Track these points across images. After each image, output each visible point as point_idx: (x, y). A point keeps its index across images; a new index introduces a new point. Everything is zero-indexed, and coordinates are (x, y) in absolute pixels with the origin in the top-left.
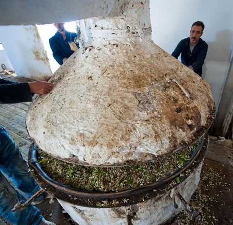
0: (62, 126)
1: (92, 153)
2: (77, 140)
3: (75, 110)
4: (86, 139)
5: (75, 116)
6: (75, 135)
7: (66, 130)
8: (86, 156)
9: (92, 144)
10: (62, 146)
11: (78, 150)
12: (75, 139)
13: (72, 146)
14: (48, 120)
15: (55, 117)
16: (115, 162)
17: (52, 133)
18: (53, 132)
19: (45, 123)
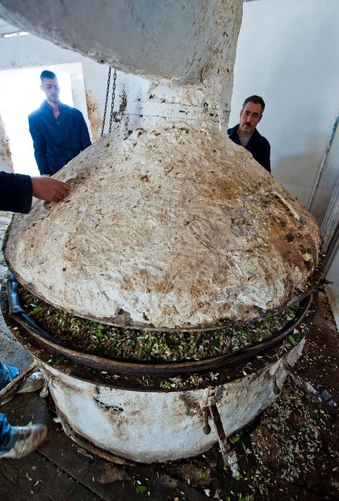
0: (102, 257)
1: (162, 305)
2: (134, 282)
3: (125, 229)
4: (152, 279)
5: (127, 240)
6: (130, 273)
7: (109, 264)
8: (151, 310)
9: (164, 288)
10: (104, 293)
11: (137, 300)
12: (132, 280)
13: (126, 293)
14: (72, 247)
15: (86, 241)
16: (201, 322)
17: (82, 269)
18: (84, 268)
19: (67, 252)
